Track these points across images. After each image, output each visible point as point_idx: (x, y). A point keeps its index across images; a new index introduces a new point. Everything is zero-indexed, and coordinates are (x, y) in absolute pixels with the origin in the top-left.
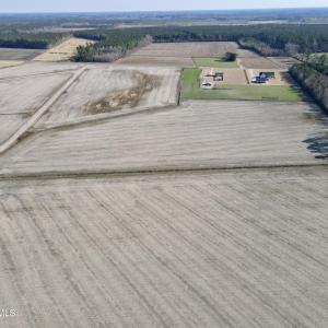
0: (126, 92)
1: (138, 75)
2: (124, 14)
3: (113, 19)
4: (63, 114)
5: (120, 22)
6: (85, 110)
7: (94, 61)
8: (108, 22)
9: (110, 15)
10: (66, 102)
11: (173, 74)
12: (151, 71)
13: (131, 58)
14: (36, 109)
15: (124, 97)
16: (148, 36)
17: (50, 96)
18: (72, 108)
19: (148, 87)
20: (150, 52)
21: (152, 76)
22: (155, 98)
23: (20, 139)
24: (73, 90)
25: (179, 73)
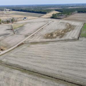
0: (61, 31)
1: (68, 24)
2: (72, 4)
3: (68, 6)
4: (37, 37)
5: (70, 6)
6: (44, 37)
7: (56, 18)
8: (66, 7)
9: (68, 5)
10: (40, 33)
11: (80, 25)
12: (73, 23)
13: (68, 18)
14: (31, 34)
15: (59, 33)
16: (76, 11)
17: (38, 29)
18: (41, 35)
19: (69, 30)
20: (75, 16)
21: (72, 25)
22: (70, 35)
23: (18, 46)
24: (45, 28)
25: (83, 25)
